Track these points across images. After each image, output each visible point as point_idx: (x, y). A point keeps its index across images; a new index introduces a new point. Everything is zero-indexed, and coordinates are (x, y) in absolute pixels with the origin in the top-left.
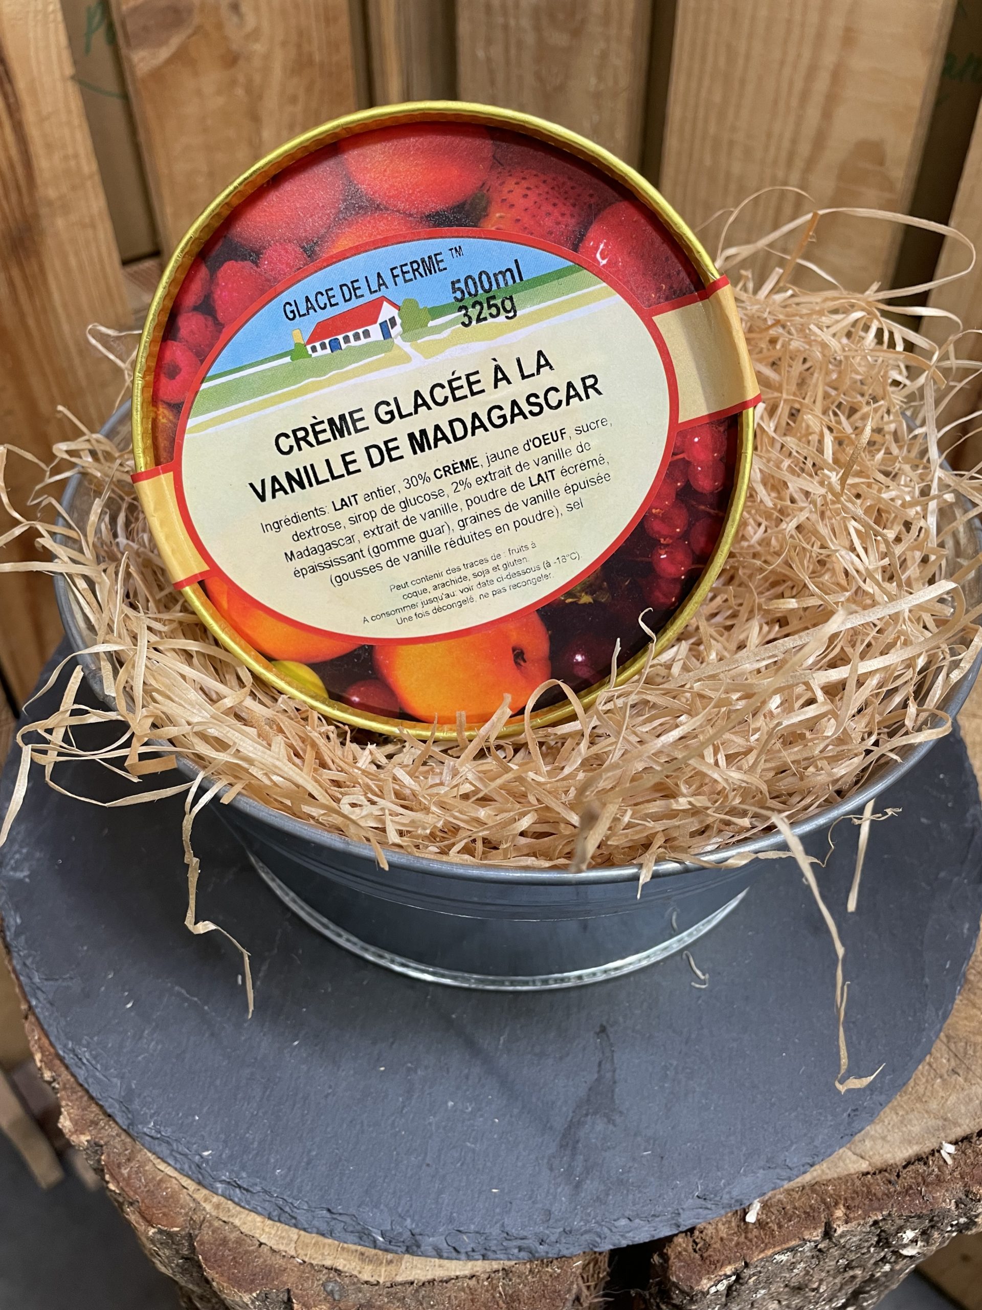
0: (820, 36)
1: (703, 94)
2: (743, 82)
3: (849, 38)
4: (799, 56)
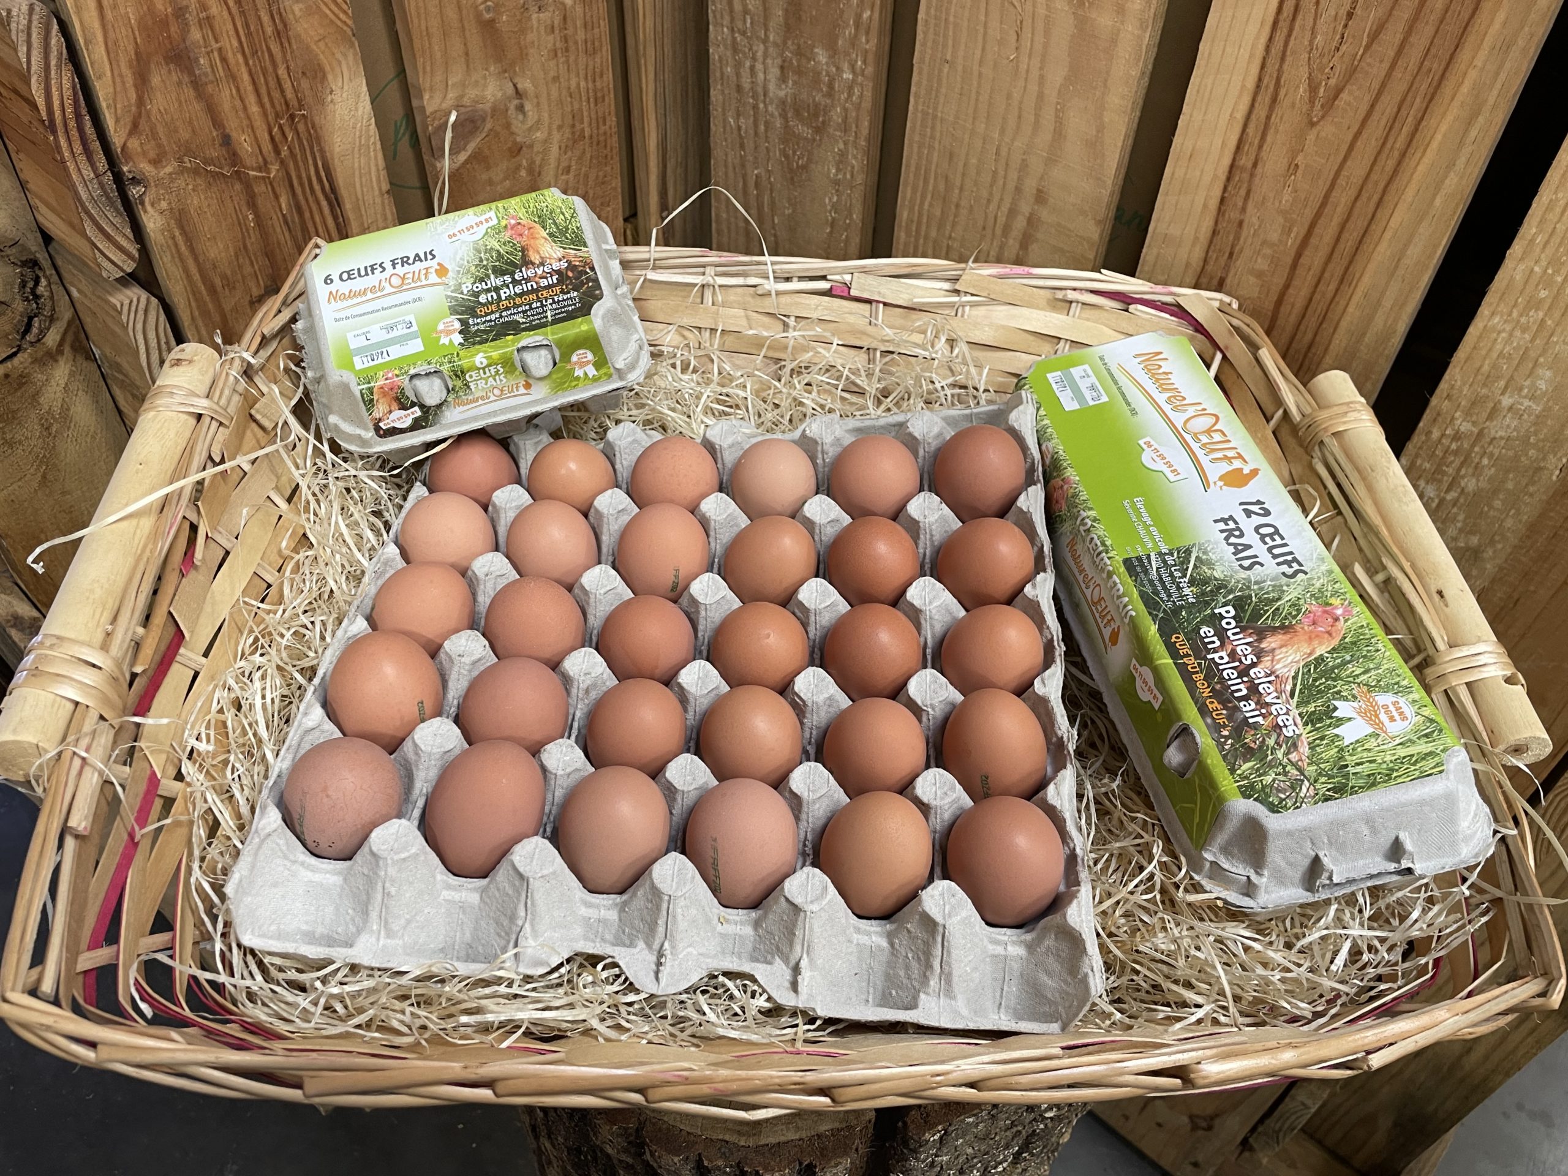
0: (1018, 190)
1: (926, 206)
2: (957, 206)
3: (1040, 197)
4: (1001, 199)
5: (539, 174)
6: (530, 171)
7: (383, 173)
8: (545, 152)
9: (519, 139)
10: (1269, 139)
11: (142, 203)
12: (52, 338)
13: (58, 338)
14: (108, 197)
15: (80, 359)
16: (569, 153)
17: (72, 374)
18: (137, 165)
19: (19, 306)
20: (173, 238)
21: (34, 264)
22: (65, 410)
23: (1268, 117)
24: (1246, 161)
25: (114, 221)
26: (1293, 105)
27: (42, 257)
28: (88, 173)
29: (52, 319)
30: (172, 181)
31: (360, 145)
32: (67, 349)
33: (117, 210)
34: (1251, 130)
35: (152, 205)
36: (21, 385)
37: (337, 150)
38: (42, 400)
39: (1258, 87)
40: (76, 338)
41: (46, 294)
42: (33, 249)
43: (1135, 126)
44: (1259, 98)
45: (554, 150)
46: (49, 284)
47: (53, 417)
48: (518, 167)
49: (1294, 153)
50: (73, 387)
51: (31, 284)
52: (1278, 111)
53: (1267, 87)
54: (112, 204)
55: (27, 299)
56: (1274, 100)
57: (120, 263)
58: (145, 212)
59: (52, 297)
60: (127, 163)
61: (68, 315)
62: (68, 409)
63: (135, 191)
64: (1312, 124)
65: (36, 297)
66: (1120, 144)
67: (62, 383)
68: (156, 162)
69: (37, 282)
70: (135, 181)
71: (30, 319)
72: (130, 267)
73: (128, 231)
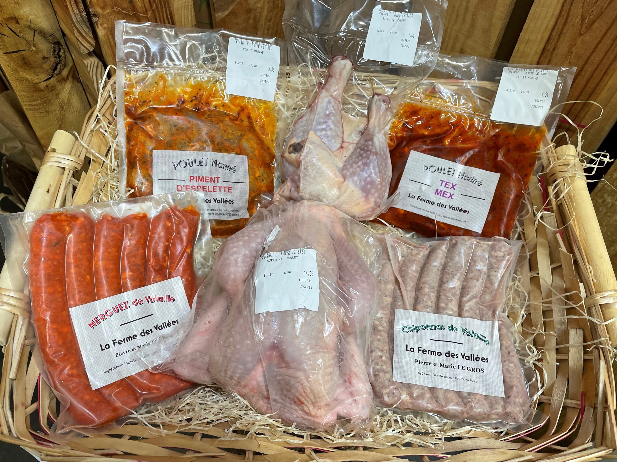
5: (258, 21)
6: (255, 19)
7: (194, 18)
8: (261, 13)
9: (250, 6)
10: (562, 38)
11: (97, 24)
12: (65, 73)
13: (67, 73)
14: (84, 21)
15: (75, 82)
16: (271, 13)
17: (72, 87)
18: (95, 9)
19: (53, 59)
20: (109, 39)
21: (58, 43)
22: (69, 100)
23: (562, 29)
24: (550, 47)
25: (86, 30)
26: (573, 25)
27: (62, 41)
28: (76, 11)
29: (65, 65)
30: (109, 16)
31: (185, 6)
32: (70, 78)
33: (87, 26)
34: (554, 34)
35: (101, 25)
36: (52, 90)
37: (175, 7)
38: (60, 96)
39: (560, 15)
40: (74, 74)
41: (63, 56)
42: (58, 37)
43: (506, 26)
44: (559, 21)
45: (265, 12)
46: (64, 52)
47: (64, 103)
48: (250, 18)
49: (571, 47)
50: (72, 92)
51: (57, 51)
52: (567, 27)
53: (563, 16)
54: (85, 23)
55: (56, 57)
56: (566, 22)
57: (88, 47)
58: (98, 28)
59: (65, 57)
60: (92, 8)
61: (71, 64)
62: (70, 101)
63: (94, 19)
64: (580, 35)
65: (60, 57)
66: (498, 33)
67: (68, 90)
68: (103, 8)
69: (60, 51)
70: (95, 15)
71: (57, 65)
72: (91, 49)
73: (91, 35)
